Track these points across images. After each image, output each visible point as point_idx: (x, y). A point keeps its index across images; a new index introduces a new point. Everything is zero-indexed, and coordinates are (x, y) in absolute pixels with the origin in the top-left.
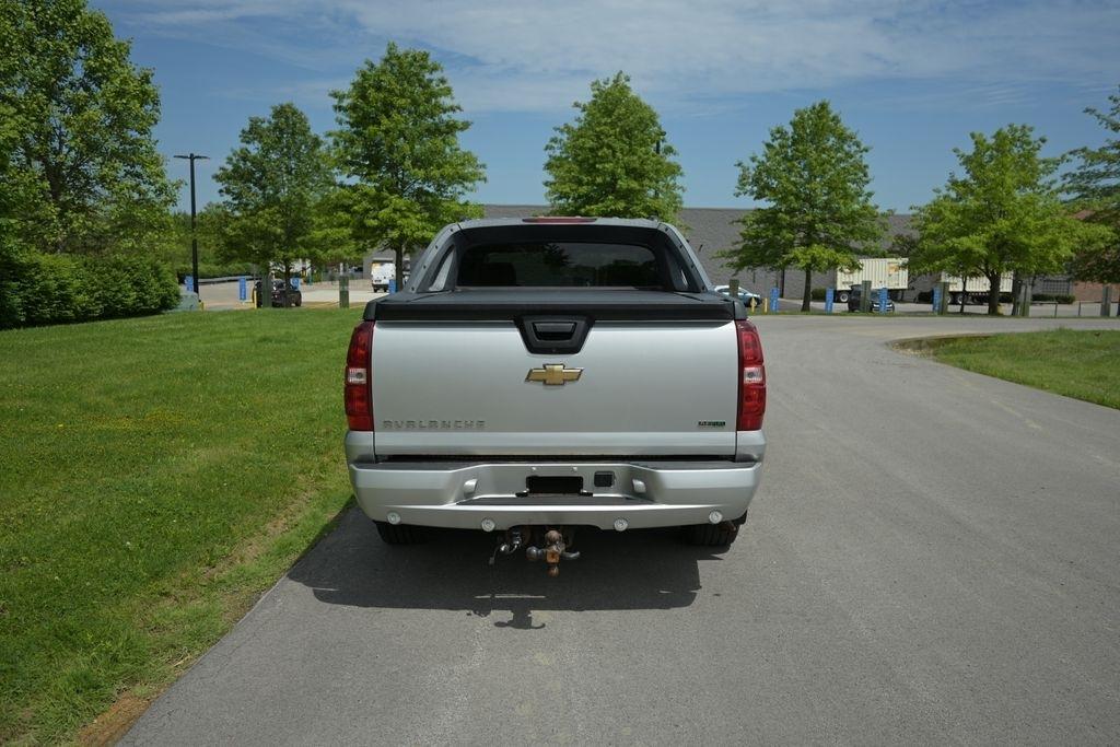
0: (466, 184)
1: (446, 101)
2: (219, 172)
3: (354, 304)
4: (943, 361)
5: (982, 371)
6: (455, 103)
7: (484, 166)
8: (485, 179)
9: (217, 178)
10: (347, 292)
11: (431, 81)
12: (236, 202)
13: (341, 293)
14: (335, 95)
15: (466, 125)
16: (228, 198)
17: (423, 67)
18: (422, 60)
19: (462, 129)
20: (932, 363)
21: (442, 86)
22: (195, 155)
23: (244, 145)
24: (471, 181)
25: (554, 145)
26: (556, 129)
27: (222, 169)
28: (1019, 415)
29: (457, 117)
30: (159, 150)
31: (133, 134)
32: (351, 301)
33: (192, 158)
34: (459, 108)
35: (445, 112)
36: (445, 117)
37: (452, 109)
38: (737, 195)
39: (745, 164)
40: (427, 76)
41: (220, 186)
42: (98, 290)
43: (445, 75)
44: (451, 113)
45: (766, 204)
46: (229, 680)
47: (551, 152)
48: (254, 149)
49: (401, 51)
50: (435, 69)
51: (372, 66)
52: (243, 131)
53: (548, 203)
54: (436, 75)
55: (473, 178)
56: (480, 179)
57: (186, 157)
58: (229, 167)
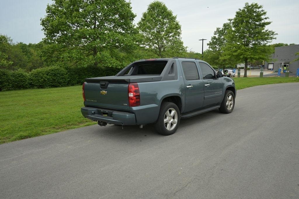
0: (268, 41)
2: (209, 43)
3: (241, 76)
6: (266, 16)
7: (277, 34)
8: (276, 38)
9: (208, 44)
10: (240, 73)
11: (259, 11)
13: (238, 73)
15: (269, 23)
16: (211, 49)
17: (256, 8)
18: (256, 6)
19: (268, 25)
21: (262, 12)
23: (215, 35)
24: (271, 39)
27: (210, 42)
29: (266, 21)
33: (203, 40)
34: (268, 18)
35: (263, 20)
36: (263, 21)
37: (266, 18)
40: (258, 10)
41: (209, 46)
43: (263, 9)
44: (264, 20)
48: (217, 36)
49: (250, 4)
50: (260, 8)
51: (240, 10)
52: (215, 32)
54: (260, 10)
55: (271, 38)
56: (274, 39)
57: (201, 40)
58: (211, 41)
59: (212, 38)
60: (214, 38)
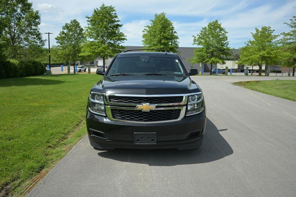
0: (122, 41)
1: (116, 19)
4: (246, 88)
5: (256, 90)
6: (118, 20)
7: (126, 36)
8: (127, 40)
9: (56, 39)
10: (90, 69)
11: (112, 14)
12: (61, 45)
14: (87, 17)
16: (59, 44)
19: (121, 27)
20: (244, 88)
21: (115, 15)
22: (50, 33)
23: (63, 30)
25: (145, 31)
26: (145, 27)
27: (57, 36)
28: (265, 102)
29: (119, 23)
30: (40, 31)
31: (33, 27)
32: (91, 71)
33: (49, 33)
34: (120, 21)
35: (116, 22)
36: (116, 23)
37: (118, 21)
38: (193, 44)
39: (195, 36)
41: (57, 41)
42: (25, 69)
43: (116, 12)
45: (201, 46)
46: (67, 167)
47: (144, 33)
48: (66, 31)
49: (105, 6)
50: (114, 10)
51: (98, 9)
52: (63, 27)
53: (143, 46)
54: (114, 12)
55: (123, 39)
56: (125, 40)
57: (47, 33)
58: (59, 36)
59: (61, 32)
60: (63, 33)
